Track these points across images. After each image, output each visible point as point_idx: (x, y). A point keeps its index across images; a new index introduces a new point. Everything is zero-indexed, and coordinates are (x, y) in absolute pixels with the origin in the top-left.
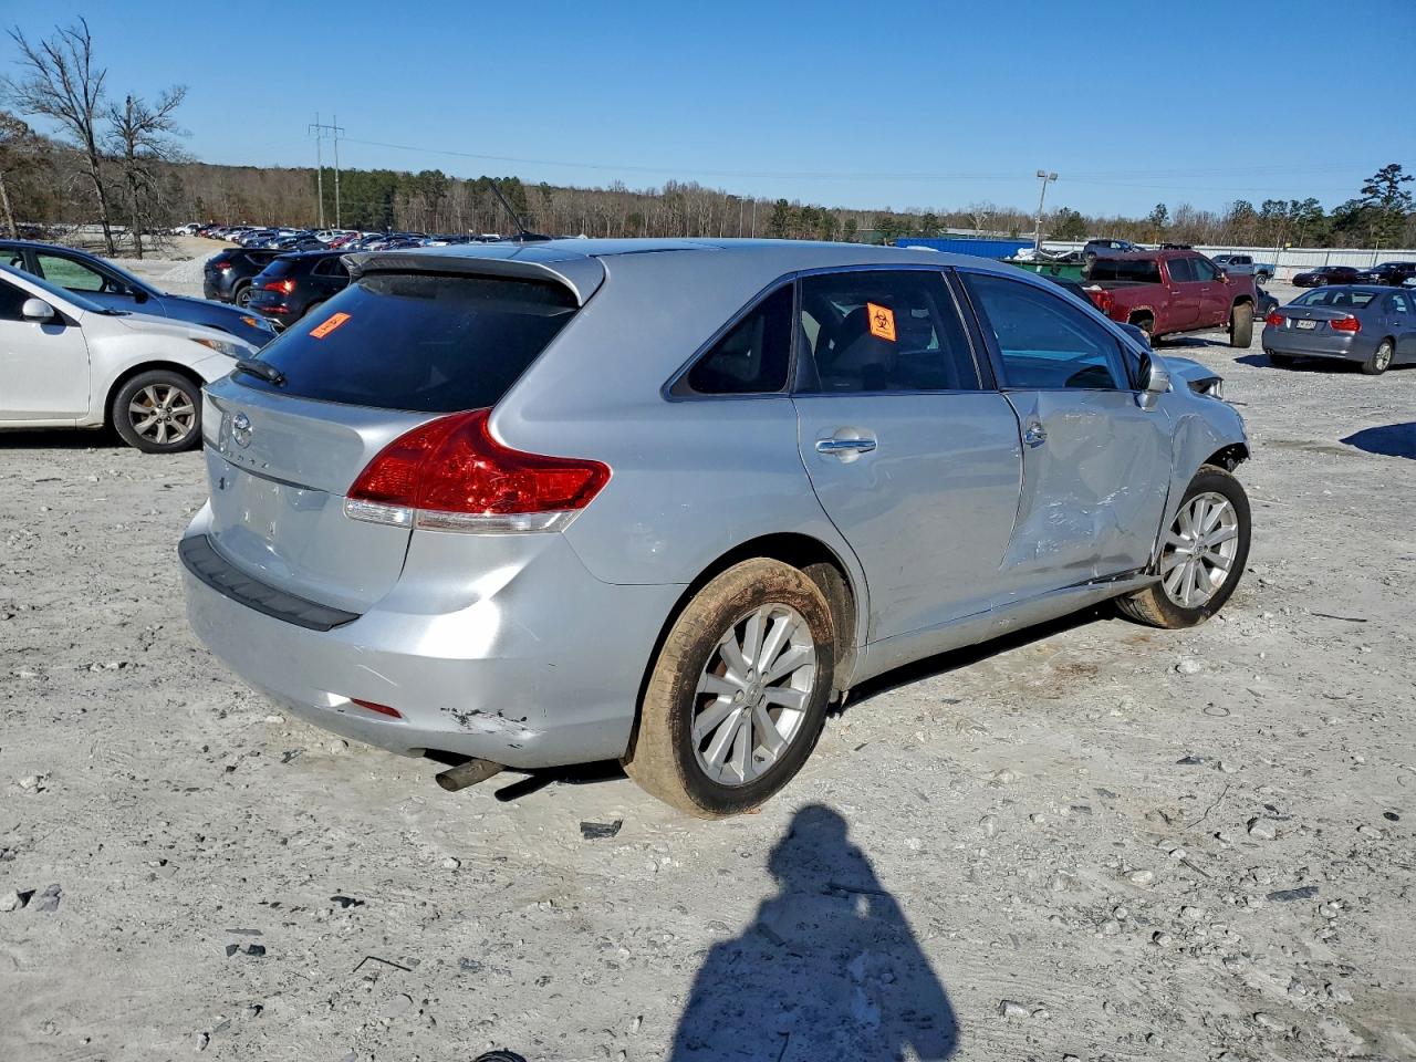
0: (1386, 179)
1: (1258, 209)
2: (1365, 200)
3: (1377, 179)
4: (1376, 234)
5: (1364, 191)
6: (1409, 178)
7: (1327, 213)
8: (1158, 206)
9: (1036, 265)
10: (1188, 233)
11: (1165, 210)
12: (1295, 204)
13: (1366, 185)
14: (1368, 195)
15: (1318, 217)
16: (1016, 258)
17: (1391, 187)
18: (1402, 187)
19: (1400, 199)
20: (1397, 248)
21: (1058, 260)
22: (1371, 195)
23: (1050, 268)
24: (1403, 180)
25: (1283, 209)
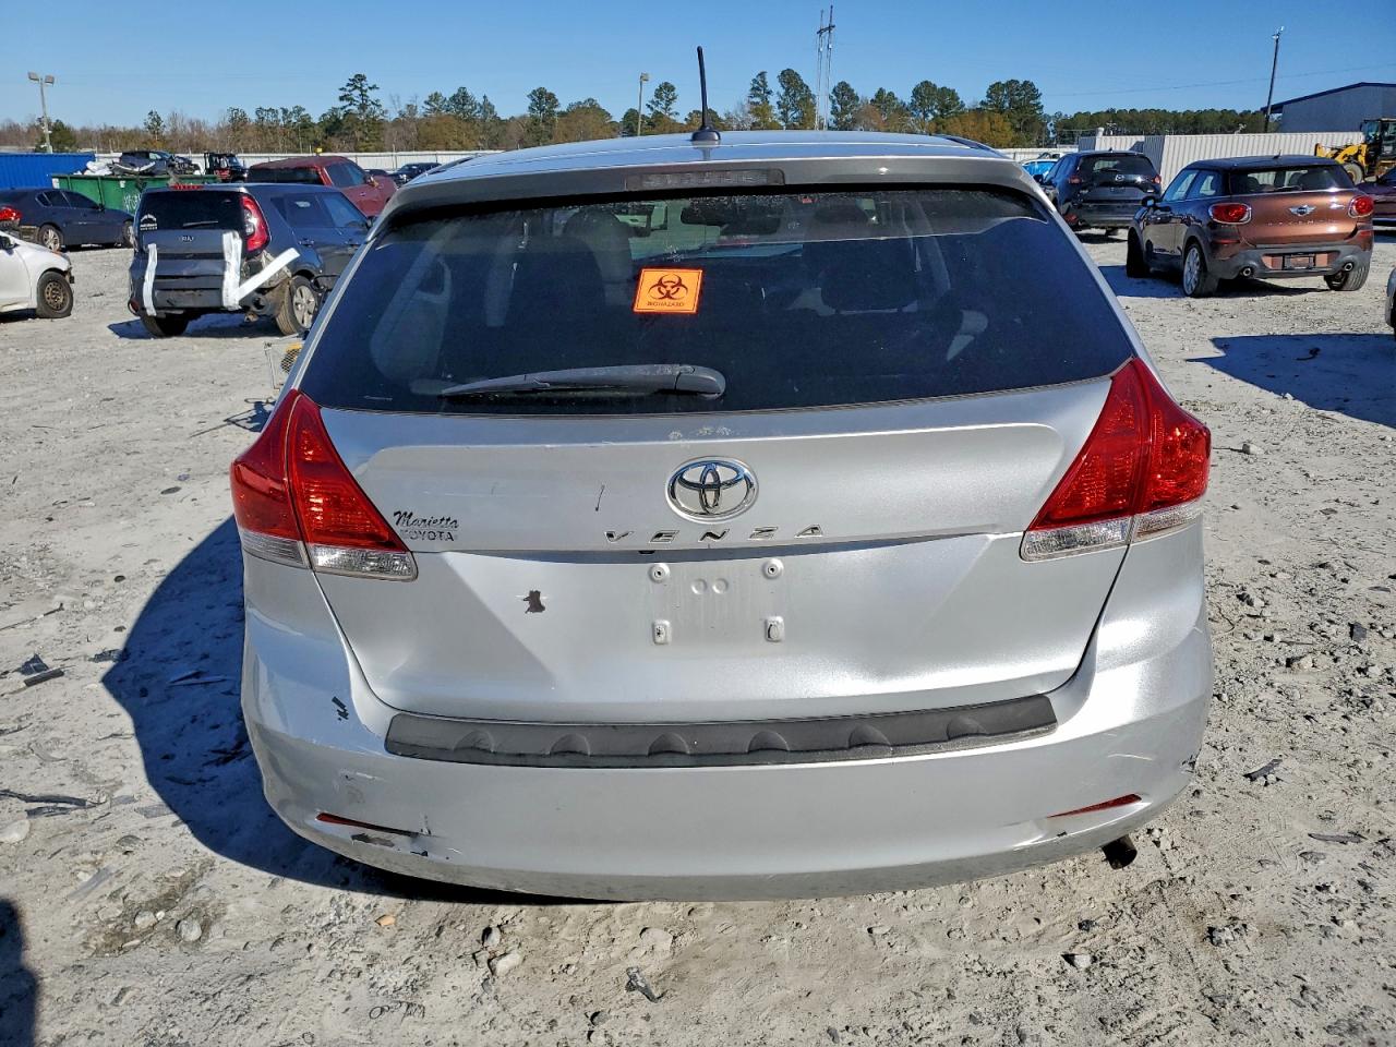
0: (356, 87)
1: (252, 117)
2: (345, 107)
3: (348, 88)
4: (362, 139)
5: (341, 99)
6: (374, 87)
7: (315, 120)
8: (151, 113)
9: (119, 180)
10: (191, 141)
11: (159, 118)
12: (285, 111)
13: (342, 93)
14: (345, 103)
15: (306, 125)
16: (87, 173)
17: (362, 95)
18: (372, 95)
19: (372, 106)
20: (382, 151)
21: (142, 173)
22: (348, 103)
23: (134, 183)
24: (370, 88)
25: (276, 116)
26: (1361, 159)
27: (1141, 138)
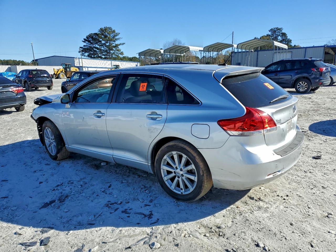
26: (64, 72)
27: (10, 66)
